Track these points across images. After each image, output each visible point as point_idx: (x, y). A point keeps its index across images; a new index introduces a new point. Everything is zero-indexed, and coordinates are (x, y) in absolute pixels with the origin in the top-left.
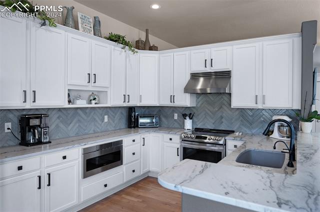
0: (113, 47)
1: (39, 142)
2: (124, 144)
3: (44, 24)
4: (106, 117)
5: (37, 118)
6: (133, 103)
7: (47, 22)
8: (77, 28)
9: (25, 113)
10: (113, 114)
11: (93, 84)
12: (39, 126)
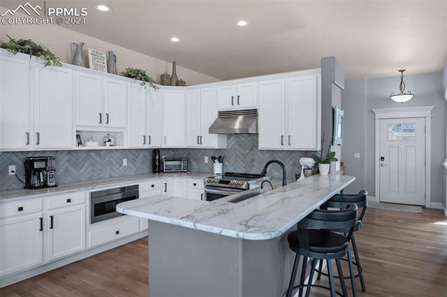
0: (130, 84)
1: (45, 186)
2: (141, 190)
3: (48, 64)
4: (125, 161)
5: (42, 160)
6: (155, 144)
7: (52, 62)
8: (87, 66)
9: (30, 155)
10: (134, 158)
11: (106, 125)
12: (45, 169)
